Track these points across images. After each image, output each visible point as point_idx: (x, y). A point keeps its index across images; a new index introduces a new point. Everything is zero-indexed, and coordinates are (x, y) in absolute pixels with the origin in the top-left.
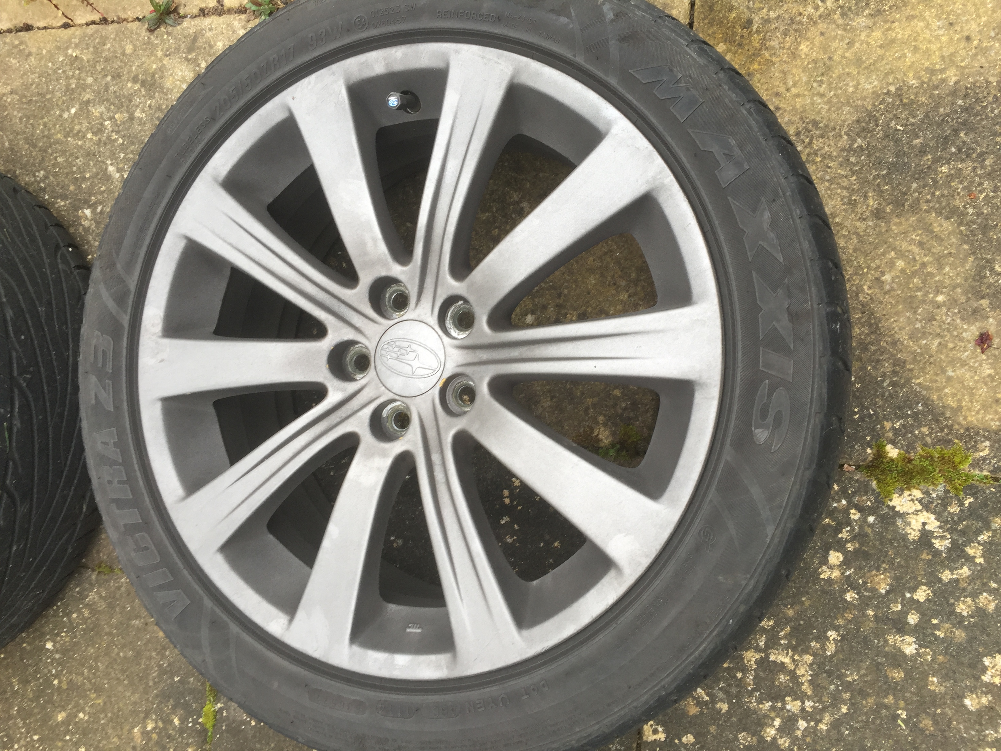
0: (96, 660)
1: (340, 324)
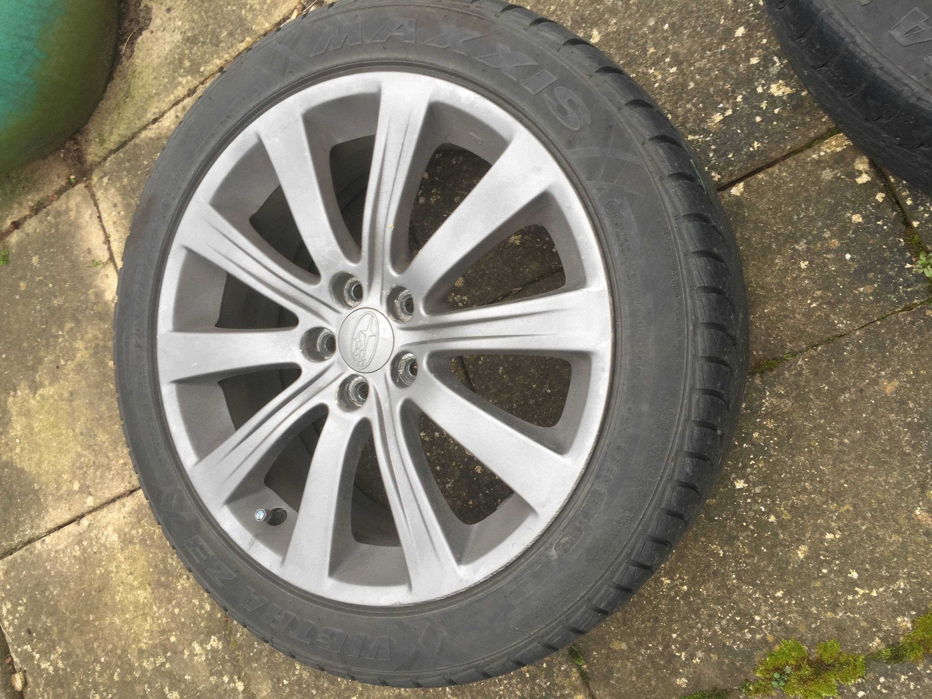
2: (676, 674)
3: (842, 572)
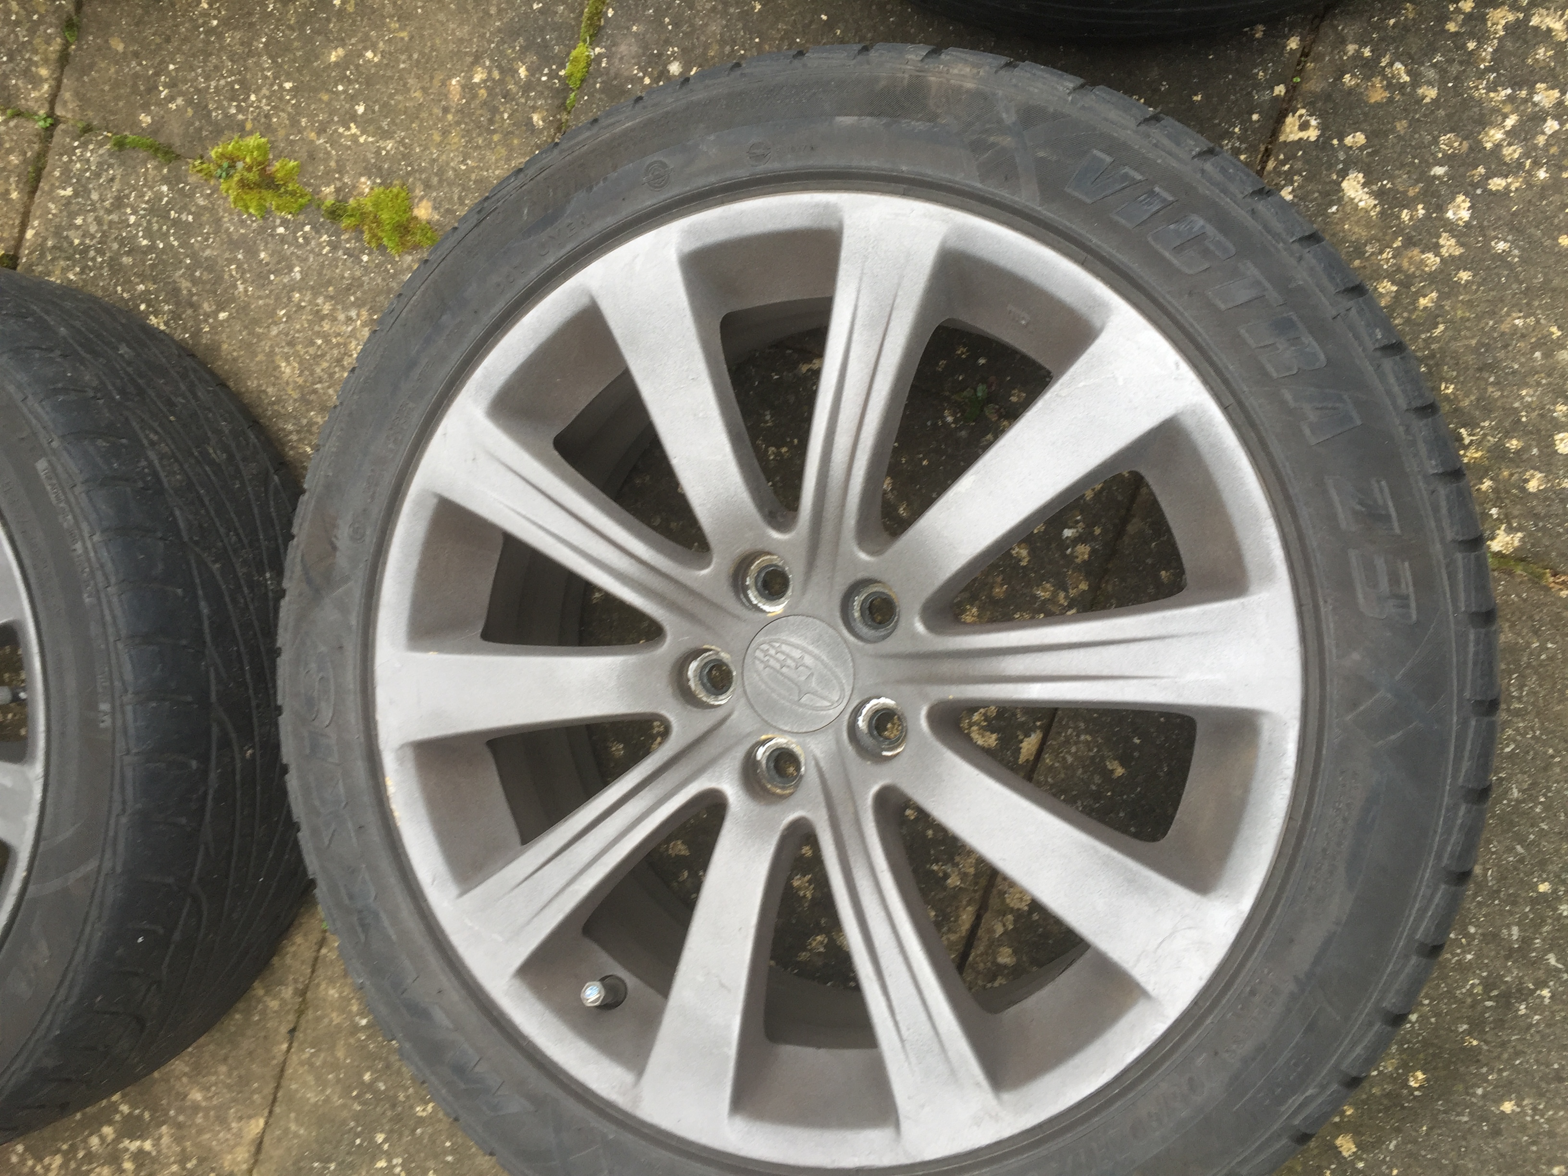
2: (145, 108)
3: (353, 99)
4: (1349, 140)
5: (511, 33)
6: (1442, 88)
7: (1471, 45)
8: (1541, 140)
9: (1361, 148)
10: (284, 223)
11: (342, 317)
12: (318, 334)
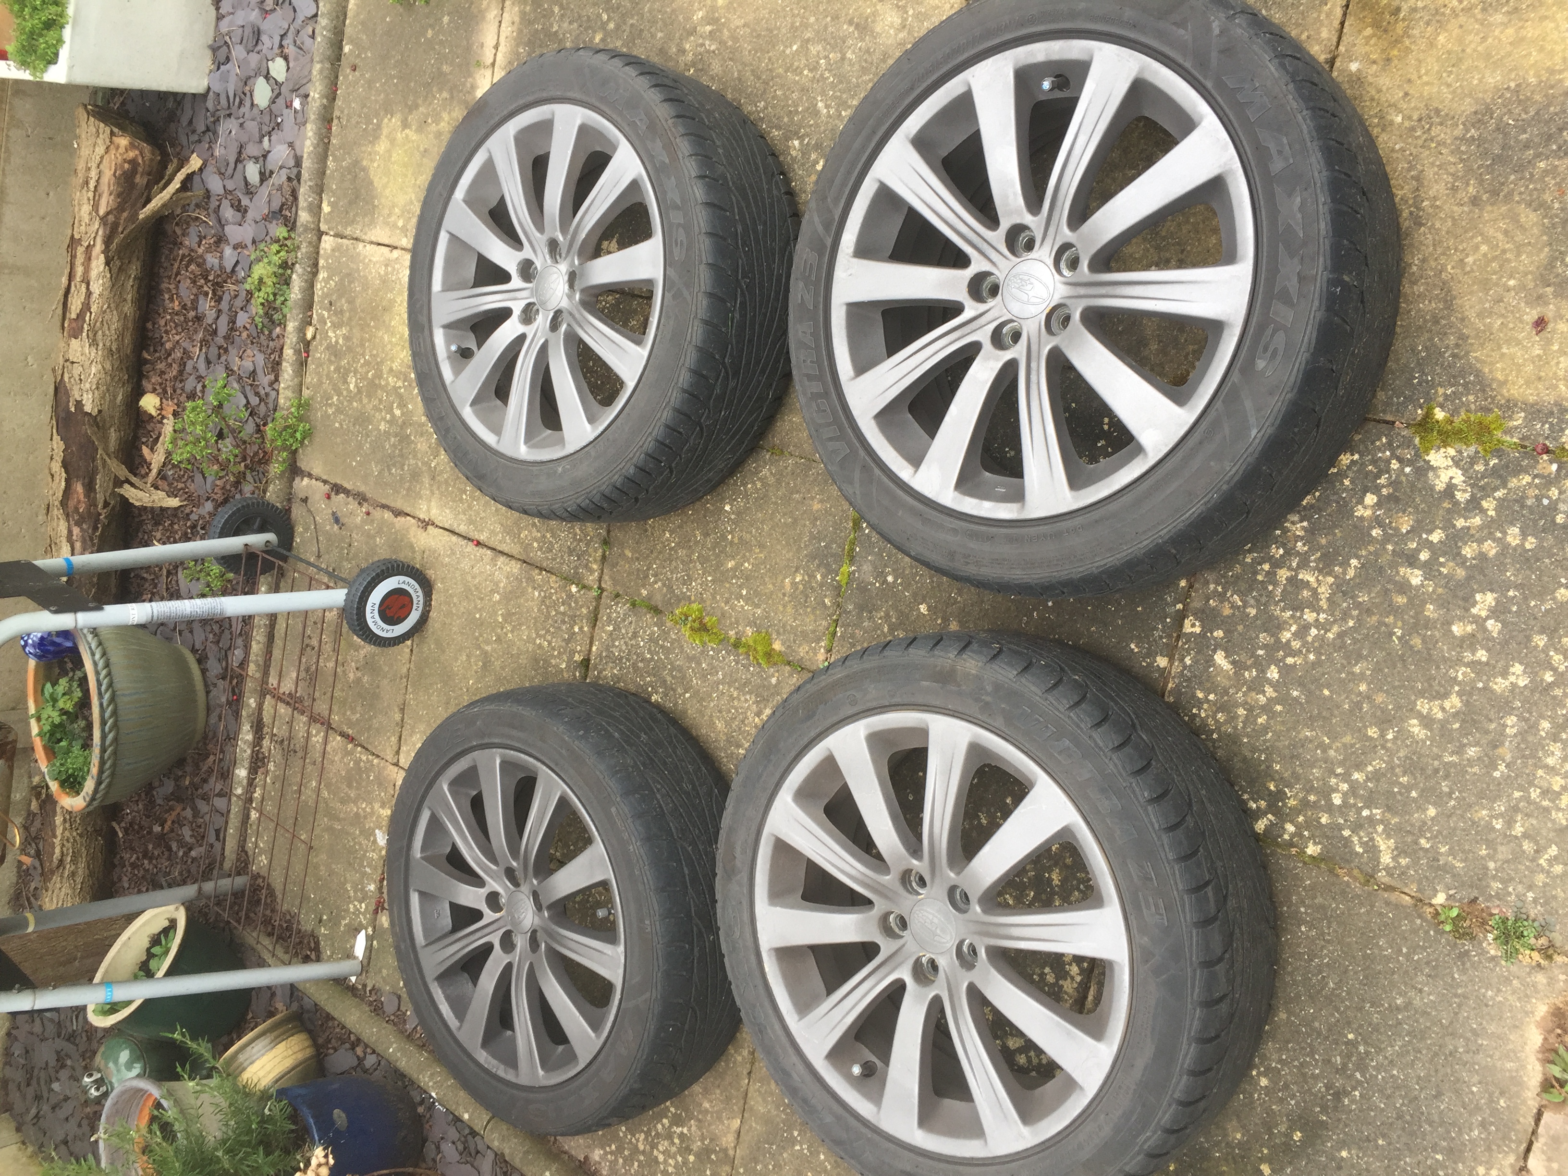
0: (762, 523)
1: (981, 258)
2: (644, 586)
3: (741, 587)
4: (1215, 634)
5: (812, 557)
6: (1259, 609)
7: (1270, 588)
8: (1310, 639)
9: (1222, 639)
10: (713, 649)
11: (743, 699)
12: (733, 707)
